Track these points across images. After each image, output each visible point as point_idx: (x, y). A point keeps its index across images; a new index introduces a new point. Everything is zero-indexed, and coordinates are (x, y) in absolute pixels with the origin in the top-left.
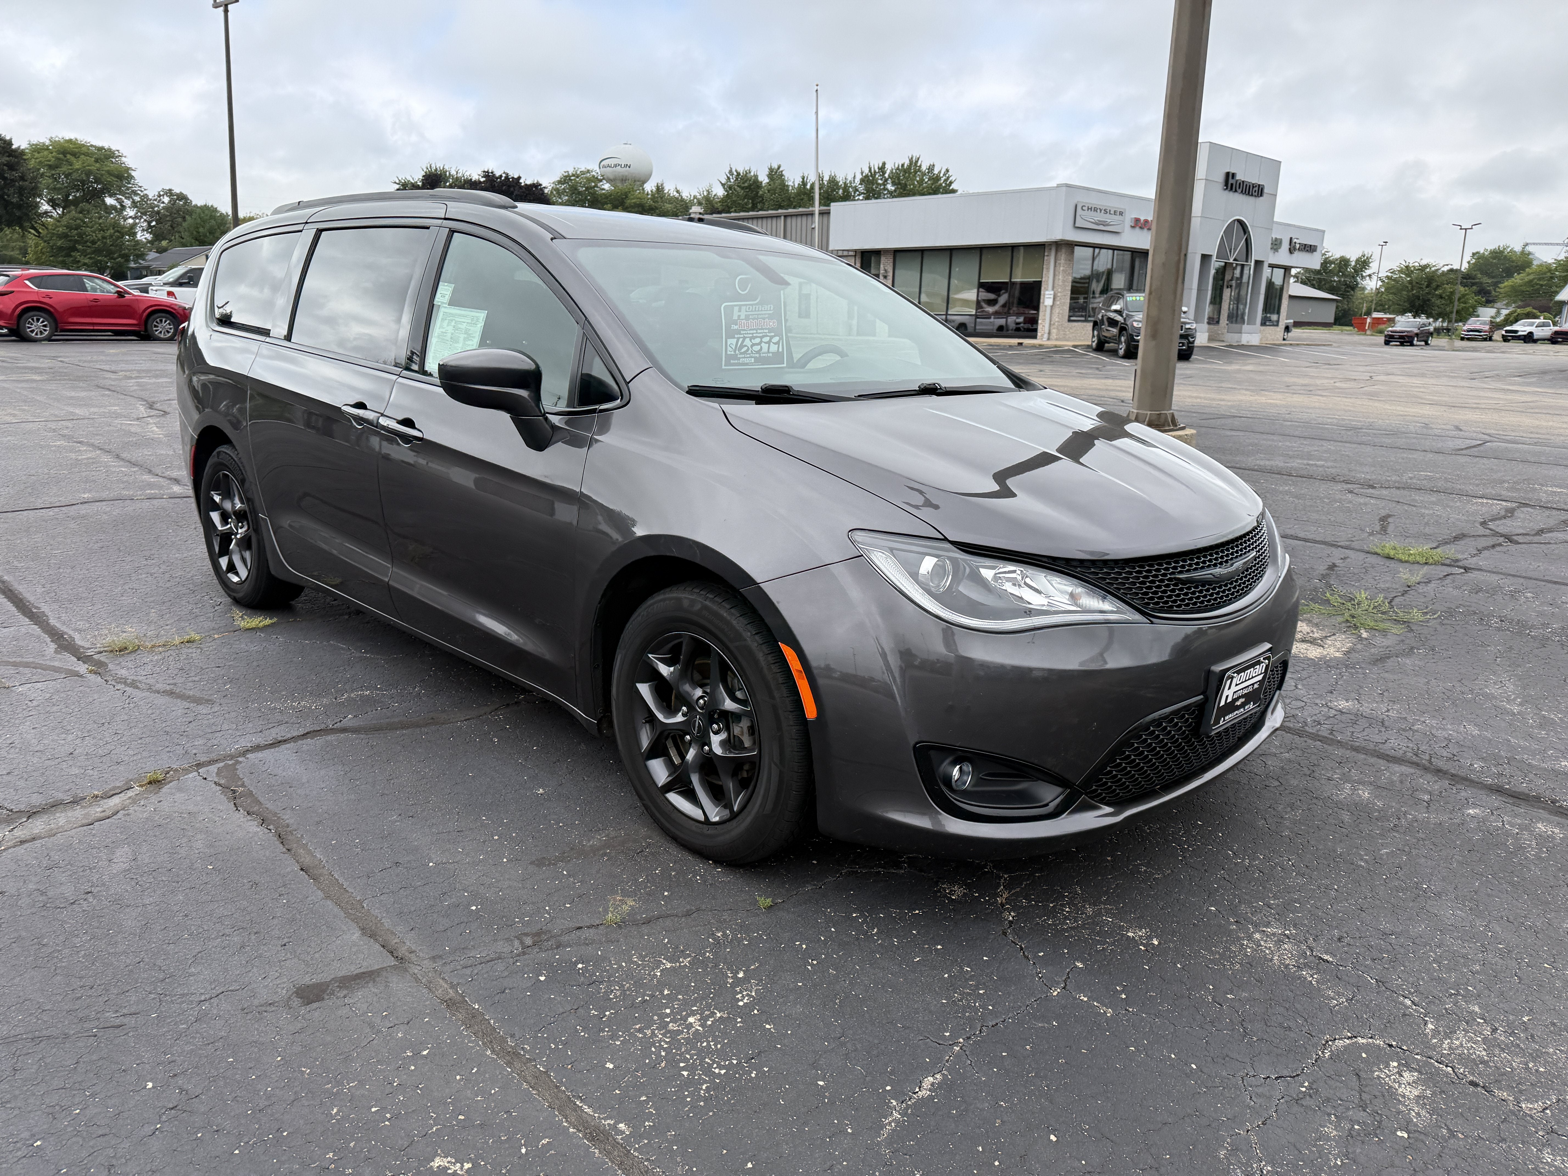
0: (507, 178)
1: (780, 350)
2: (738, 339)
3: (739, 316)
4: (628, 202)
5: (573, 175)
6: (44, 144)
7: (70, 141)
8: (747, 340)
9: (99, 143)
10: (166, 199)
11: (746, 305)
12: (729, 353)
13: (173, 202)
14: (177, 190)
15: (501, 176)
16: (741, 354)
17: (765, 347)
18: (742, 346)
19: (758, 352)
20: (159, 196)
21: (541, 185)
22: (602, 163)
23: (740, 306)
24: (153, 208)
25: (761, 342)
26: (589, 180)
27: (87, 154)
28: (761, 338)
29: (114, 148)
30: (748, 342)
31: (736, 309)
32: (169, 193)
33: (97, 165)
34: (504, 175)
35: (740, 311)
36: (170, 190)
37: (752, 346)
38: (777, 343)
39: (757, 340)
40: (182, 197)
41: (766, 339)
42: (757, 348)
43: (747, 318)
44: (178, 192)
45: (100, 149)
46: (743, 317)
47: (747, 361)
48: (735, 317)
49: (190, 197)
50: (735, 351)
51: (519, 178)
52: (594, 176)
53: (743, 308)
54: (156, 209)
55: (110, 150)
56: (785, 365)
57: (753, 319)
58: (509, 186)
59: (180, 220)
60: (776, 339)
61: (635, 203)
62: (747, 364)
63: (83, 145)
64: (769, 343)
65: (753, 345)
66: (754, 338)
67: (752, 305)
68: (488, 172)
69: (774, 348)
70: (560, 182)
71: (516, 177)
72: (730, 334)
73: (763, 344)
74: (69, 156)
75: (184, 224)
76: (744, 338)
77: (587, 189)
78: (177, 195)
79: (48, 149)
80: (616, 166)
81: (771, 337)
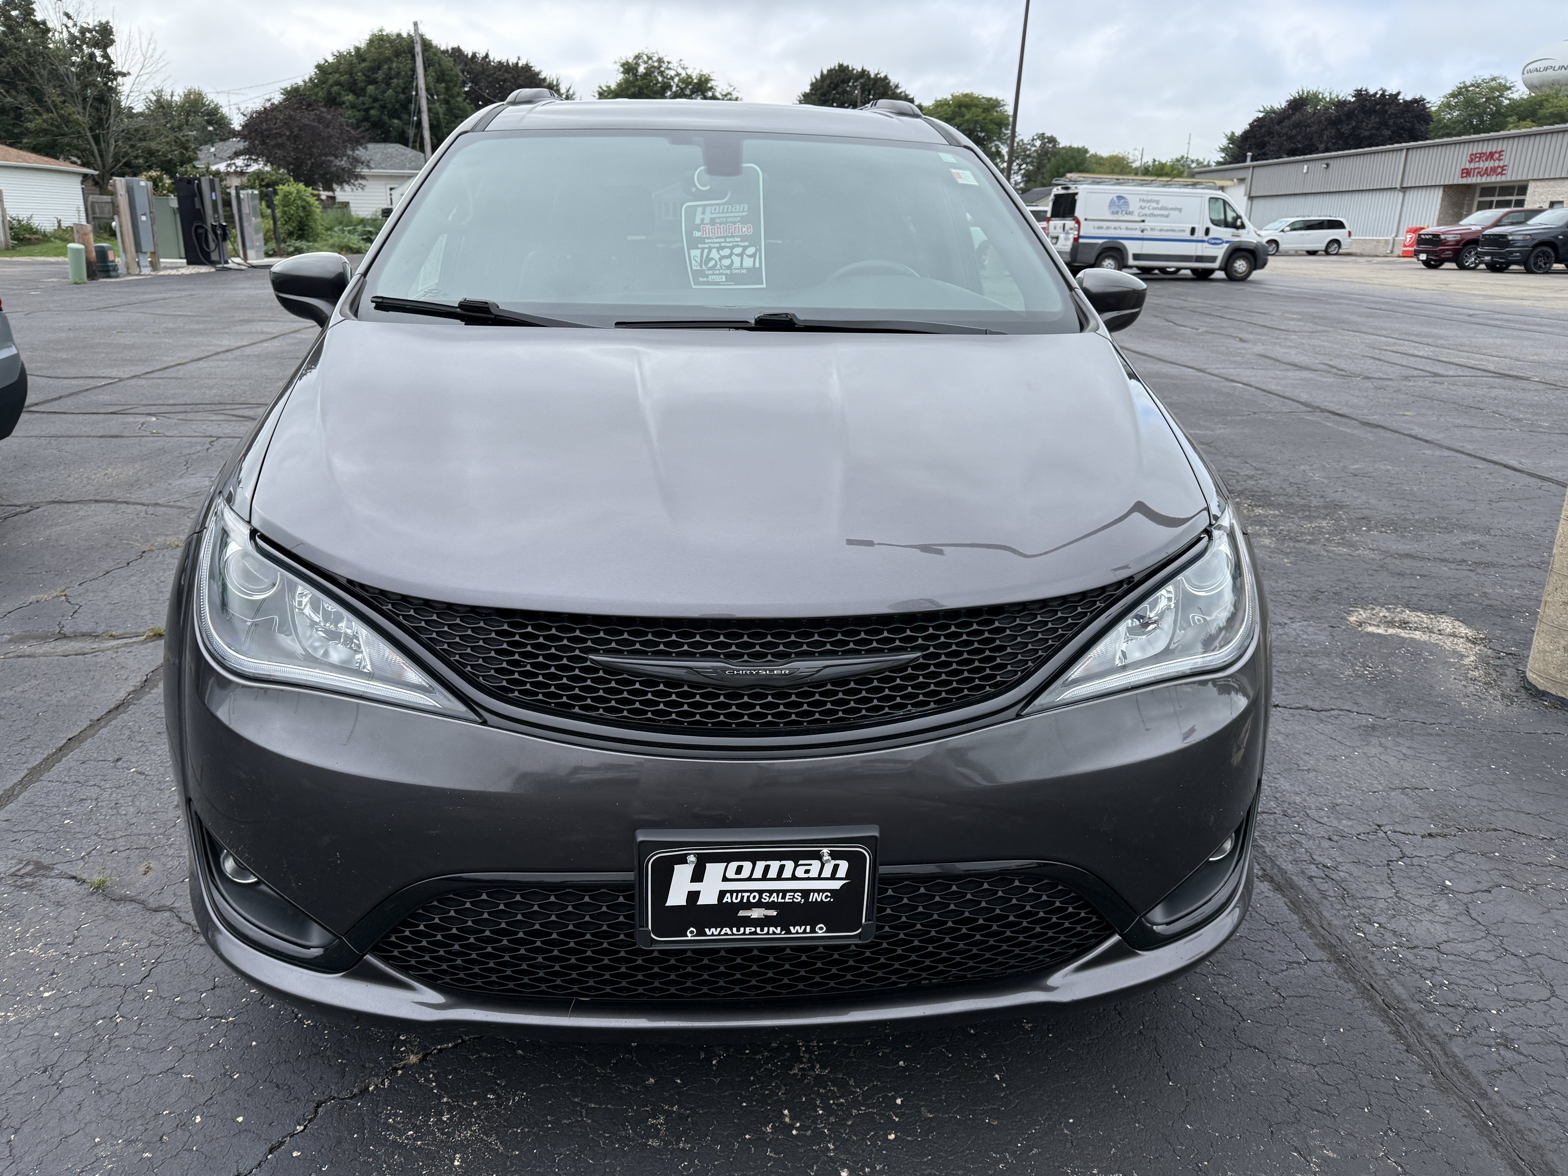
0: (1383, 95)
1: (757, 265)
2: (703, 249)
3: (703, 220)
4: (1541, 112)
5: (1472, 85)
6: (946, 99)
7: (966, 95)
8: (714, 251)
9: (988, 95)
10: (1038, 143)
11: (712, 205)
12: (694, 268)
13: (1043, 145)
14: (1048, 134)
15: (1376, 93)
16: (710, 269)
17: (737, 260)
18: (709, 259)
19: (729, 267)
20: (1033, 140)
21: (1424, 100)
22: (1528, 68)
23: (704, 206)
24: (1025, 152)
25: (731, 254)
26: (1492, 89)
27: (976, 106)
28: (732, 248)
29: (1000, 99)
30: (714, 254)
31: (700, 210)
32: (1042, 137)
33: (984, 115)
34: (1380, 92)
35: (704, 213)
36: (1043, 134)
37: (720, 259)
38: (753, 256)
39: (727, 252)
40: (1052, 140)
41: (738, 250)
42: (726, 262)
43: (713, 222)
44: (1049, 135)
45: (989, 100)
46: (707, 221)
47: (717, 279)
48: (698, 221)
49: (1058, 140)
50: (701, 267)
51: (1398, 94)
52: (1500, 84)
53: (708, 209)
54: (1028, 152)
55: (996, 100)
56: (764, 286)
57: (721, 224)
58: (1384, 105)
59: (1046, 161)
60: (751, 250)
61: (1551, 113)
62: (717, 283)
63: (977, 98)
64: (741, 255)
65: (722, 258)
66: (722, 248)
67: (719, 205)
68: (1361, 91)
69: (748, 262)
70: (1453, 95)
71: (1394, 93)
72: (694, 243)
73: (734, 257)
74: (963, 109)
75: (1048, 166)
76: (710, 249)
77: (1488, 99)
78: (1048, 138)
79: (948, 104)
80: (1546, 69)
81: (745, 248)
